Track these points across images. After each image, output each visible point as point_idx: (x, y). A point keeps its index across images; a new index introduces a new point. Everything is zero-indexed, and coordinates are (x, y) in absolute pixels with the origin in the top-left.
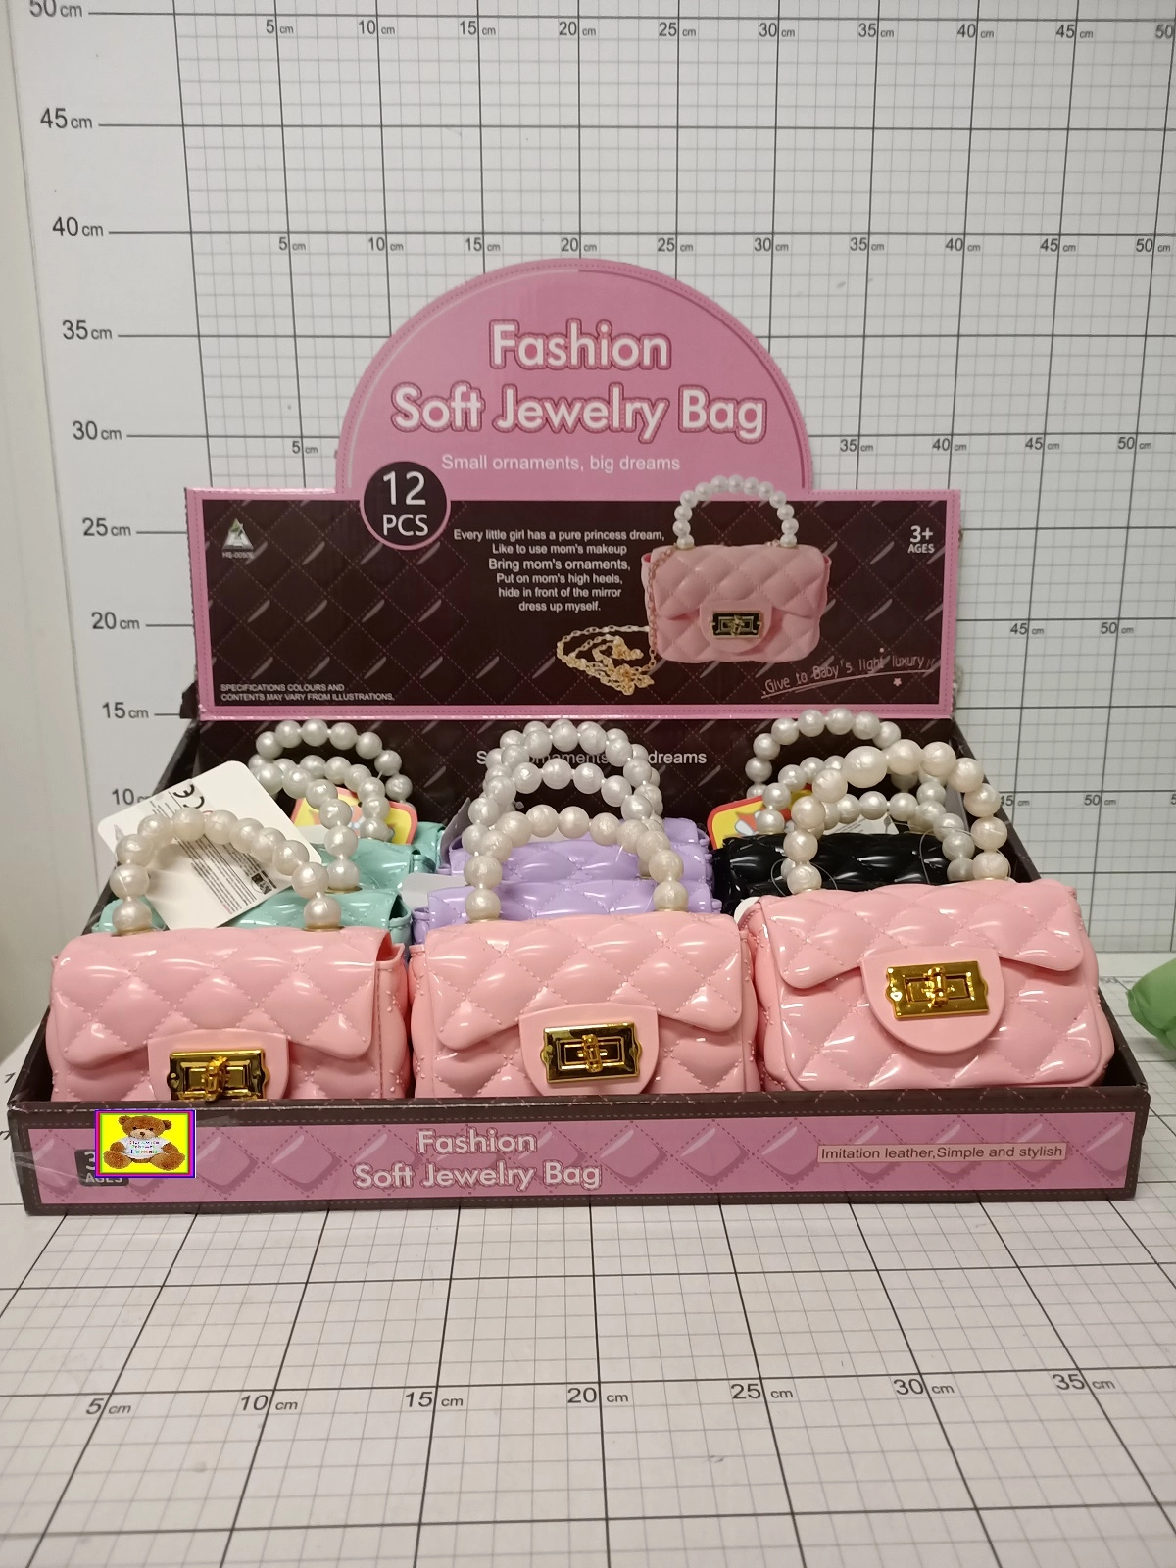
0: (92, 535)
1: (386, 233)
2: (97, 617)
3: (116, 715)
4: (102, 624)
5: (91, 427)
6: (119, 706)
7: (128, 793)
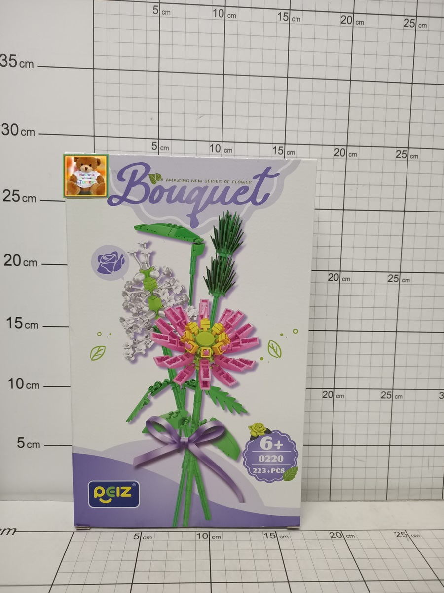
0: (10, 201)
1: (225, 6)
2: (8, 257)
3: (16, 326)
4: (11, 262)
5: (14, 126)
6: (18, 320)
7: (20, 380)
